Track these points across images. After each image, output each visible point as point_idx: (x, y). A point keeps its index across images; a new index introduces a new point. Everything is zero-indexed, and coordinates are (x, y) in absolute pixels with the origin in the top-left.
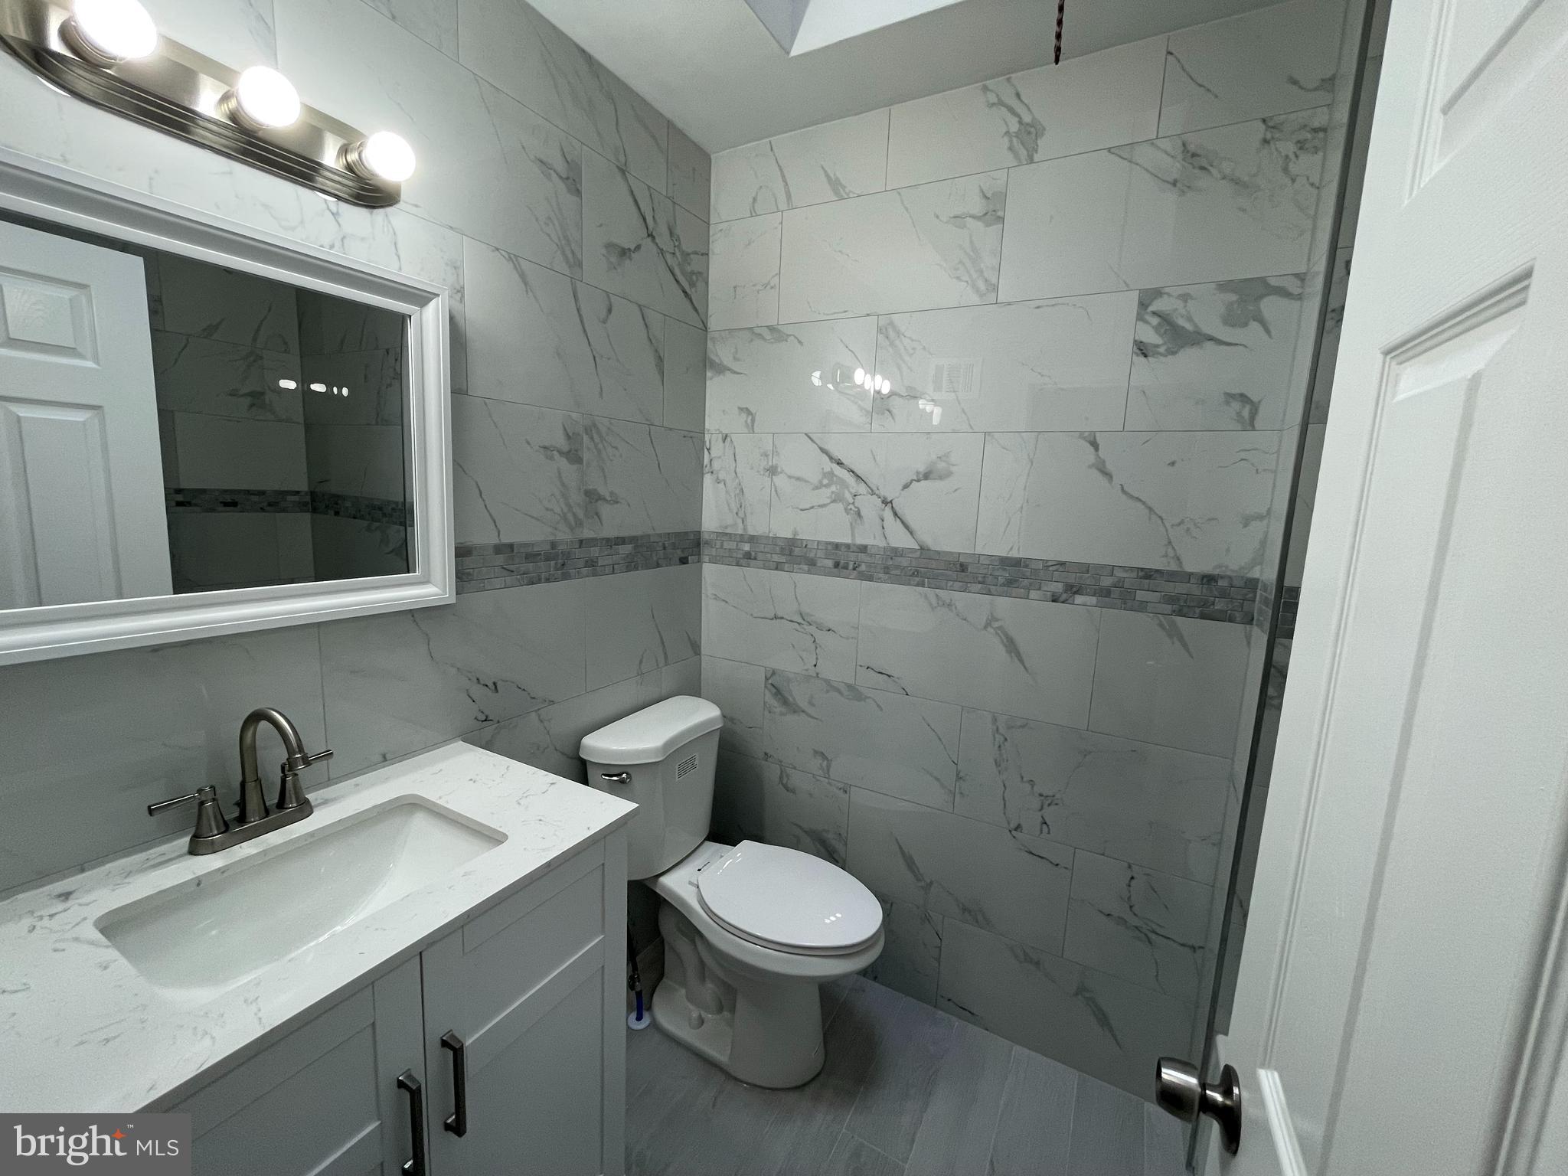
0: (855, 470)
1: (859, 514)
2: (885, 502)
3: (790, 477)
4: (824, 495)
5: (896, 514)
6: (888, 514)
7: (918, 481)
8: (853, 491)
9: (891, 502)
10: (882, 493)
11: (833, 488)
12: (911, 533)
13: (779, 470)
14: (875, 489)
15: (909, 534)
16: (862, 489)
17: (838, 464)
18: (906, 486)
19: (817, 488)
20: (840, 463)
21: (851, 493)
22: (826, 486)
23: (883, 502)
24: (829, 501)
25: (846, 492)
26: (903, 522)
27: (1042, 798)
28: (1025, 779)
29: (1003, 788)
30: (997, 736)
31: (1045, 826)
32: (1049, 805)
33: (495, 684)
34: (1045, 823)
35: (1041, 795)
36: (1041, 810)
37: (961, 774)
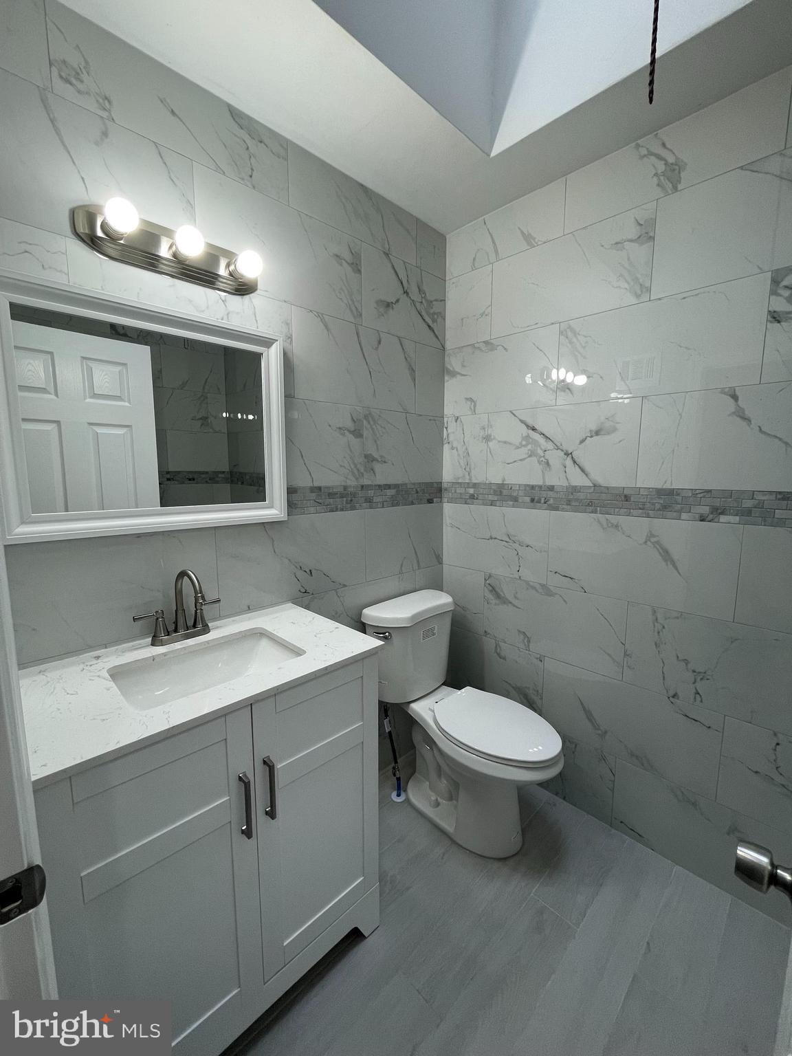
0: (545, 433)
1: (548, 463)
2: (567, 454)
3: (499, 442)
4: (523, 452)
5: (575, 462)
6: (569, 462)
7: (592, 437)
8: (543, 448)
9: (571, 453)
10: (565, 447)
11: (529, 447)
12: (586, 475)
13: (492, 437)
14: (559, 445)
15: (585, 476)
16: (550, 446)
17: (533, 430)
18: (582, 441)
19: (518, 448)
20: (534, 429)
21: (541, 449)
22: (524, 446)
23: (565, 454)
24: (527, 456)
25: (539, 448)
26: (580, 467)
27: (695, 674)
28: (680, 658)
29: (662, 665)
30: (656, 624)
31: (697, 695)
32: (701, 679)
33: (310, 571)
34: (699, 694)
35: (694, 671)
36: (694, 683)
37: (628, 653)
